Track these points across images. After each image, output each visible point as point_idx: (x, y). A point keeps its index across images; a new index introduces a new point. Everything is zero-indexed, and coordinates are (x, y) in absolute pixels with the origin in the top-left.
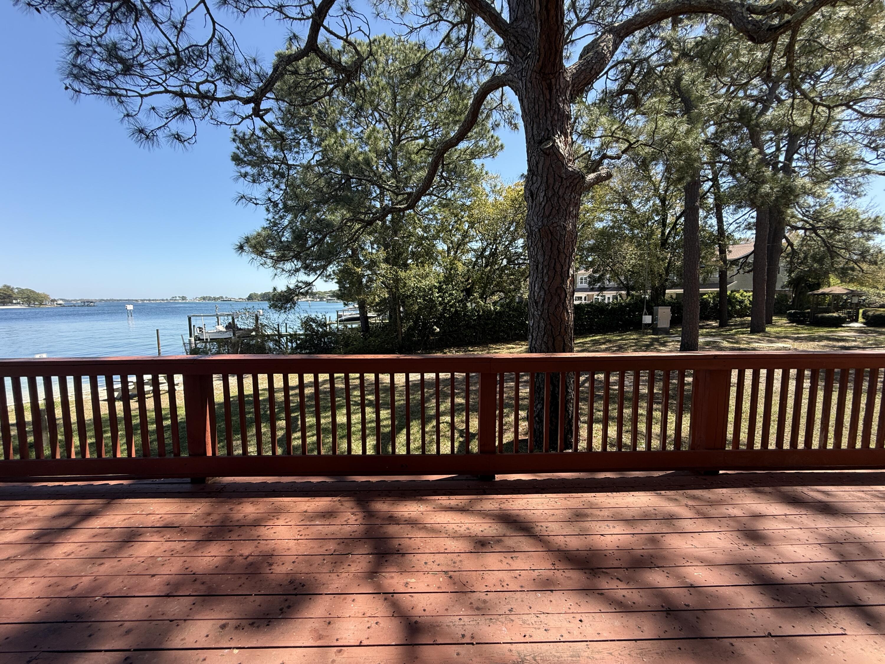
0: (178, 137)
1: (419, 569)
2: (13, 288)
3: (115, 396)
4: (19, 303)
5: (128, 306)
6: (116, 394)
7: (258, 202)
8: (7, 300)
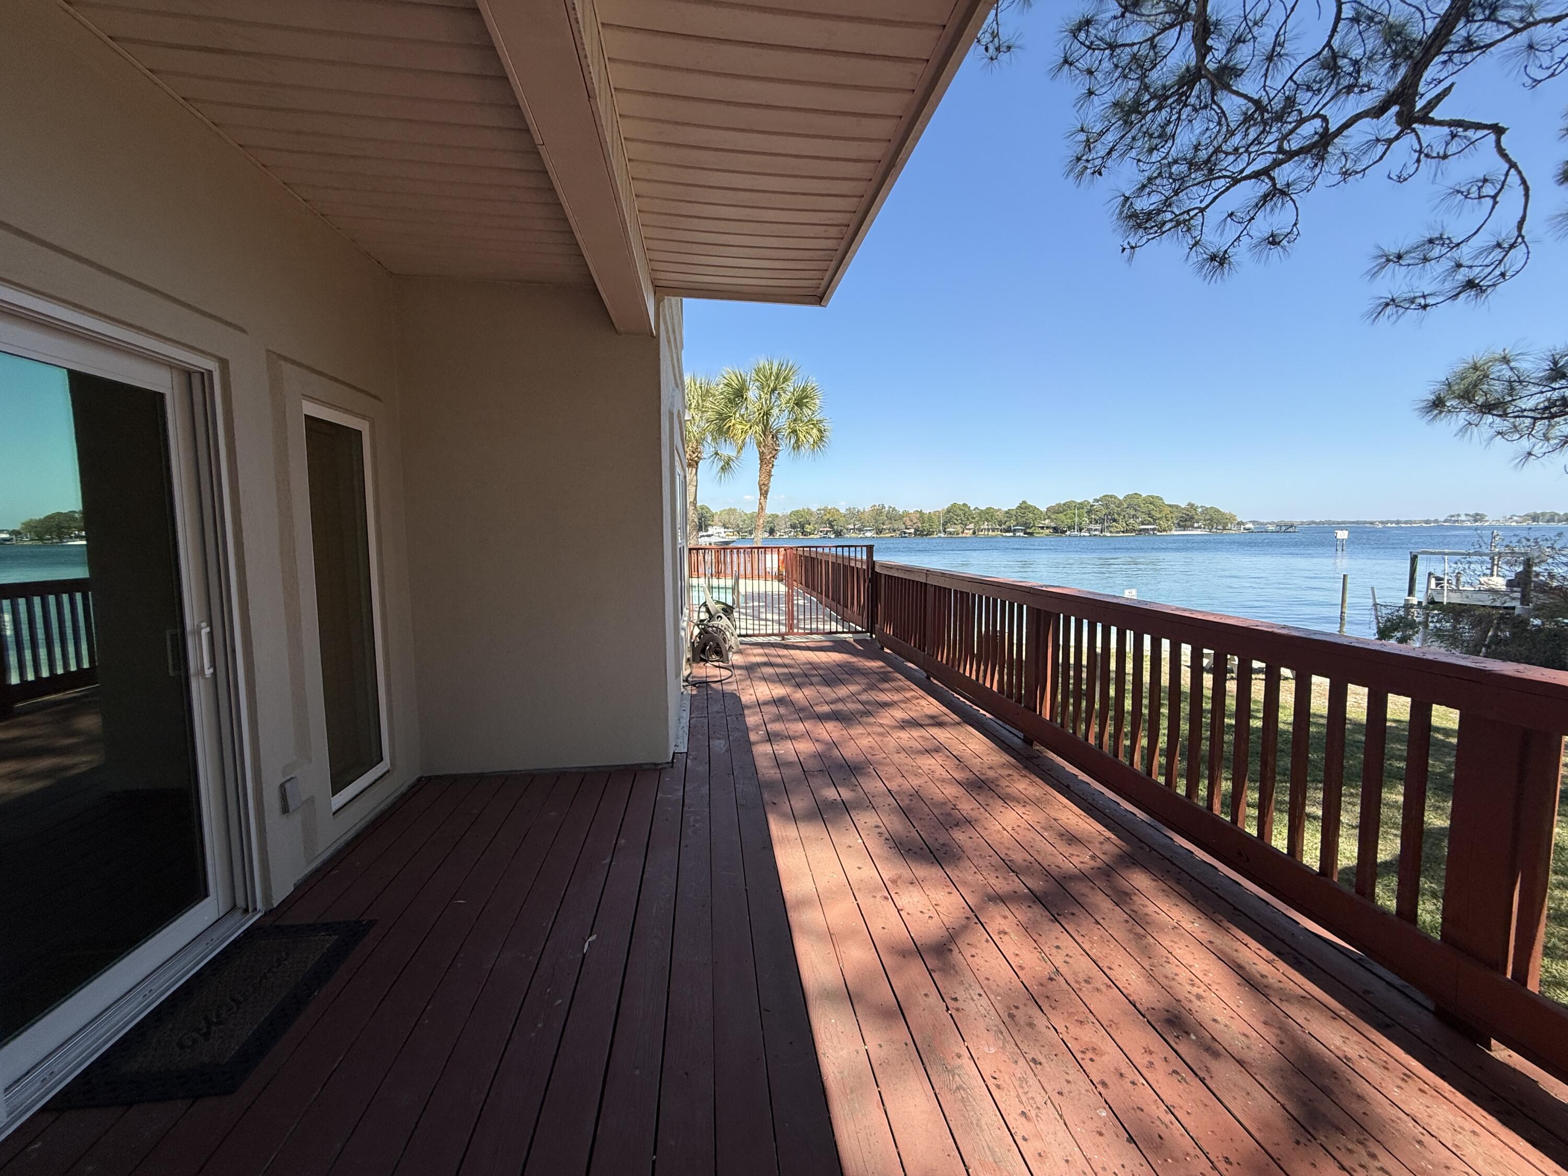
0: (1273, 240)
1: (1040, 940)
2: (1197, 507)
3: (1204, 665)
4: (1200, 527)
5: (1339, 532)
6: (1205, 662)
7: (1430, 301)
8: (1188, 523)
